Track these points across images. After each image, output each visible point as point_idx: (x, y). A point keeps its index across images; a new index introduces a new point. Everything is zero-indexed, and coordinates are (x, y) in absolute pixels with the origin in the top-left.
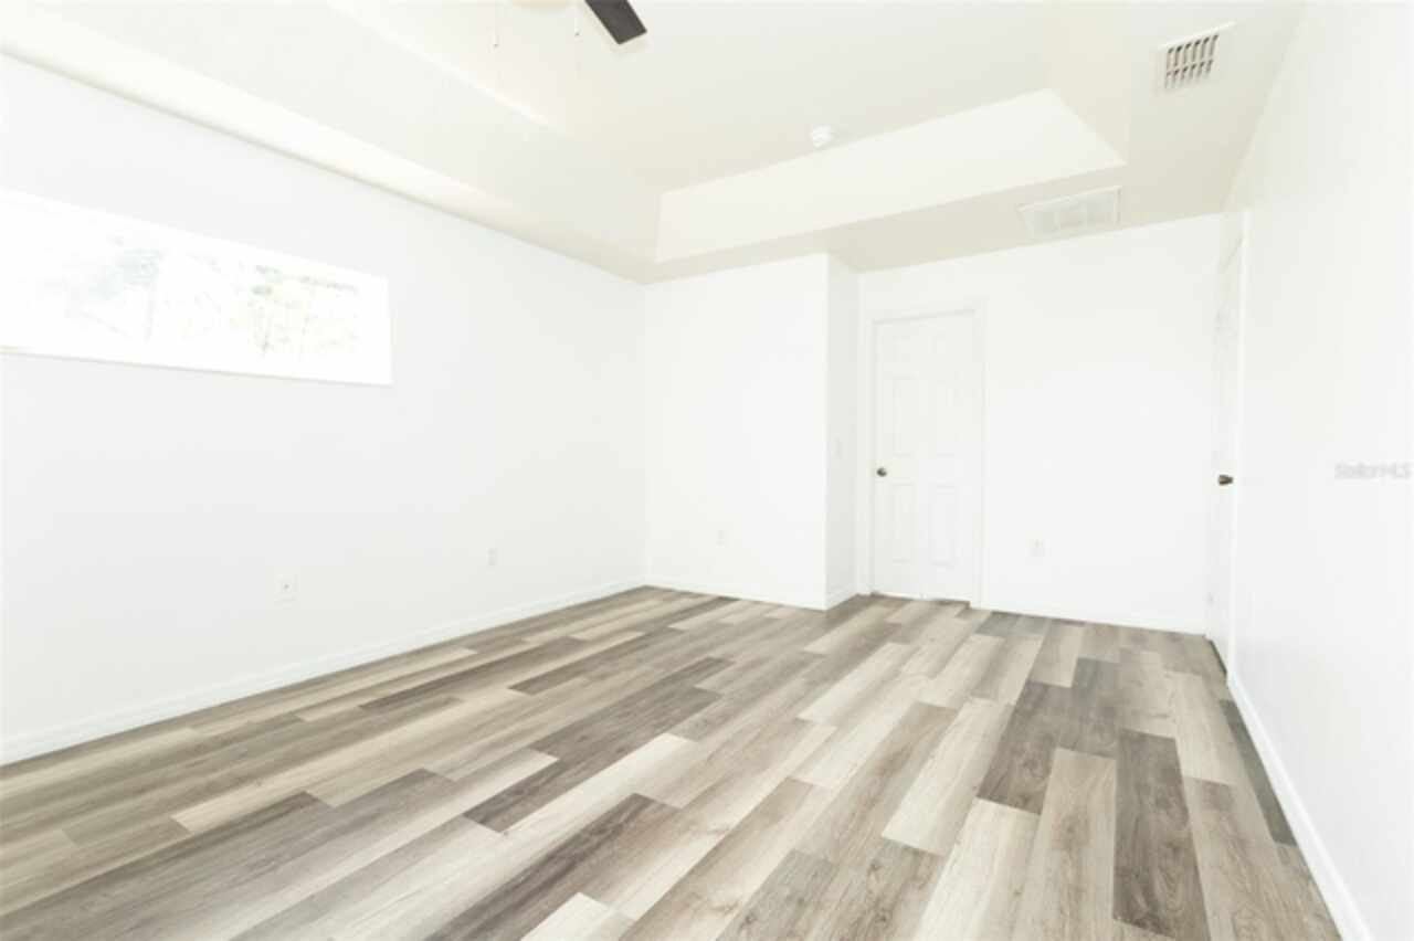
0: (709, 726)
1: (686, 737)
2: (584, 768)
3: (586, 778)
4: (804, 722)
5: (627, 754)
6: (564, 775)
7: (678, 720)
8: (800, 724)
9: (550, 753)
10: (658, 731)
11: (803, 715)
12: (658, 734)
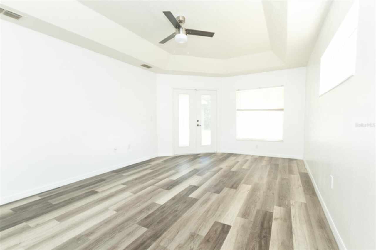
0: (148, 208)
1: (156, 203)
2: (181, 195)
3: (180, 193)
4: (116, 211)
5: (172, 198)
6: (185, 193)
7: (158, 210)
8: (118, 210)
9: (192, 198)
10: (164, 205)
11: (115, 212)
12: (164, 204)
